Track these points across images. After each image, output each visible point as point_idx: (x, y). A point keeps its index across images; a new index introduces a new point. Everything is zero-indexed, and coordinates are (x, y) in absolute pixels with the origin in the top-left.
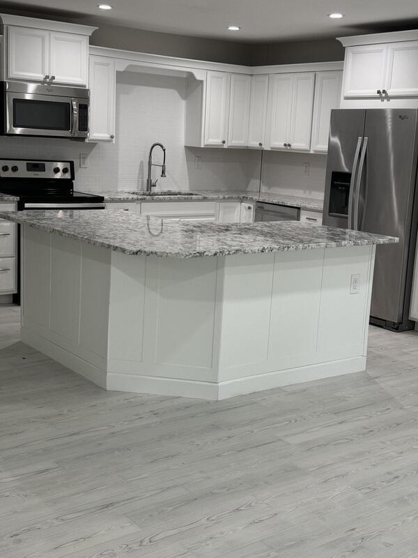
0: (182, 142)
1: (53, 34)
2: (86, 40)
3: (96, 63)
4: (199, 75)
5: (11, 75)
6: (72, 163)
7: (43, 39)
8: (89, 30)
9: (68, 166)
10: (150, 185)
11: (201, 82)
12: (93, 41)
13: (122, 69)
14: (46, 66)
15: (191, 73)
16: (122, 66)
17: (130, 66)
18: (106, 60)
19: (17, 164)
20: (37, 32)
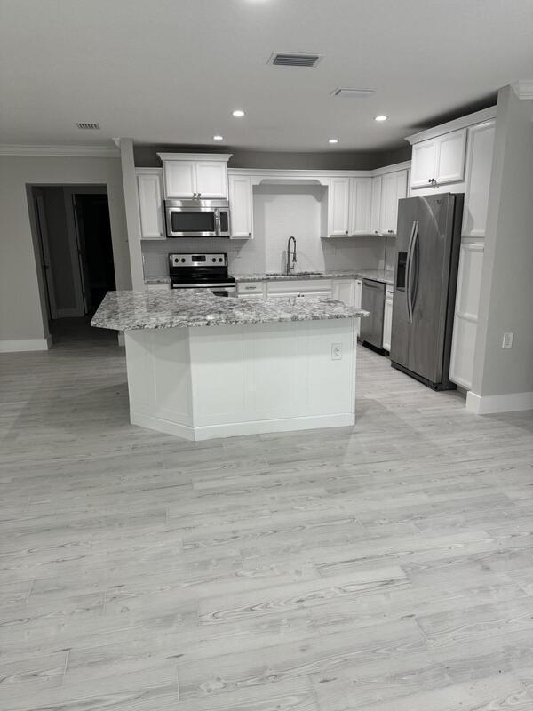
0: (319, 235)
1: (199, 163)
2: (225, 165)
3: (235, 181)
4: (323, 182)
5: (169, 195)
6: (226, 255)
7: (192, 167)
8: (227, 157)
9: (222, 256)
10: (289, 268)
11: (327, 187)
12: (231, 165)
13: (258, 184)
14: (195, 187)
15: (317, 181)
16: (257, 181)
17: (263, 180)
18: (243, 178)
19: (184, 256)
20: (186, 163)
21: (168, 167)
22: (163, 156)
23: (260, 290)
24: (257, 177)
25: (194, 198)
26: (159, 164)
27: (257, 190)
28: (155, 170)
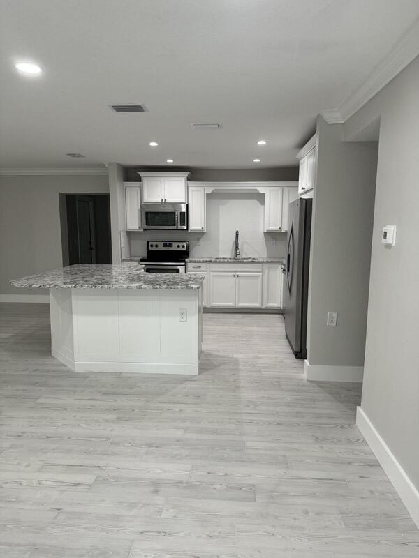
0: (262, 230)
2: (183, 179)
3: (193, 190)
5: (145, 201)
7: (161, 181)
8: (186, 174)
9: (185, 244)
10: (236, 254)
11: (264, 194)
13: (210, 192)
14: (163, 195)
15: (256, 190)
16: (209, 190)
17: (215, 190)
18: (199, 189)
19: (158, 243)
20: (158, 178)
21: (145, 182)
22: (142, 174)
23: (204, 269)
24: (210, 188)
25: (162, 203)
26: (139, 179)
27: (209, 197)
28: (137, 184)
